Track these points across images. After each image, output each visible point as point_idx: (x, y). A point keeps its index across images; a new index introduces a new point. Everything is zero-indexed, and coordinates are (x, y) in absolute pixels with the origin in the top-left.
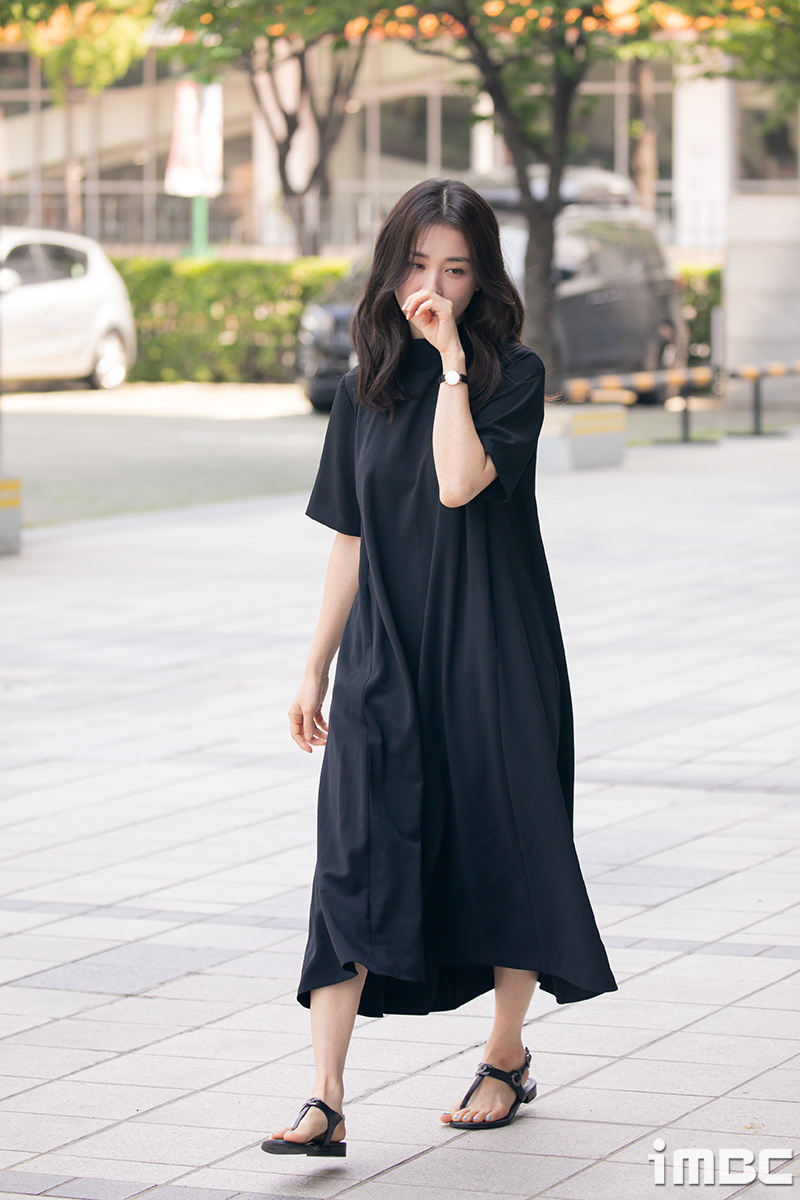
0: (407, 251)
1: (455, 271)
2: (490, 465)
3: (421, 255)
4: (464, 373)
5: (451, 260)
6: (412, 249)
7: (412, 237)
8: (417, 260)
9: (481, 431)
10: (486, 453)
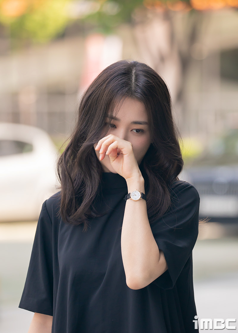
0: (105, 115)
1: (138, 131)
2: (163, 259)
3: (115, 119)
4: (144, 193)
5: (136, 123)
6: (109, 114)
7: (109, 105)
8: (112, 122)
9: (156, 235)
10: (160, 250)
